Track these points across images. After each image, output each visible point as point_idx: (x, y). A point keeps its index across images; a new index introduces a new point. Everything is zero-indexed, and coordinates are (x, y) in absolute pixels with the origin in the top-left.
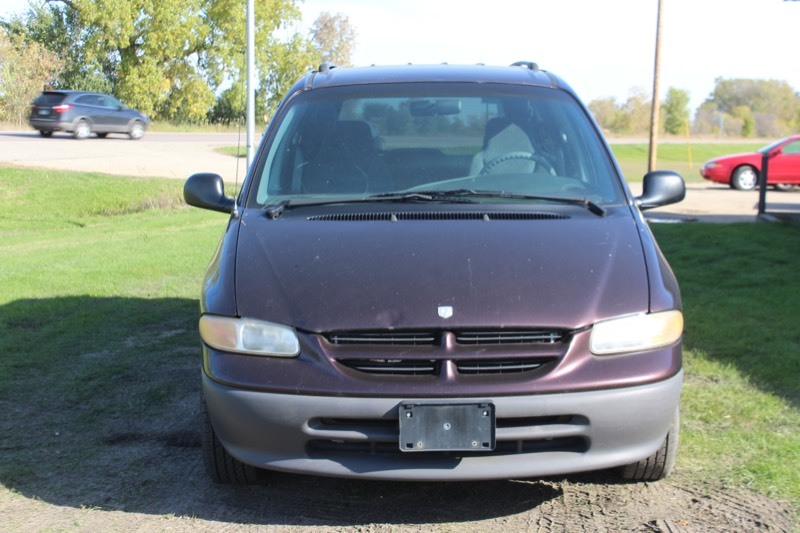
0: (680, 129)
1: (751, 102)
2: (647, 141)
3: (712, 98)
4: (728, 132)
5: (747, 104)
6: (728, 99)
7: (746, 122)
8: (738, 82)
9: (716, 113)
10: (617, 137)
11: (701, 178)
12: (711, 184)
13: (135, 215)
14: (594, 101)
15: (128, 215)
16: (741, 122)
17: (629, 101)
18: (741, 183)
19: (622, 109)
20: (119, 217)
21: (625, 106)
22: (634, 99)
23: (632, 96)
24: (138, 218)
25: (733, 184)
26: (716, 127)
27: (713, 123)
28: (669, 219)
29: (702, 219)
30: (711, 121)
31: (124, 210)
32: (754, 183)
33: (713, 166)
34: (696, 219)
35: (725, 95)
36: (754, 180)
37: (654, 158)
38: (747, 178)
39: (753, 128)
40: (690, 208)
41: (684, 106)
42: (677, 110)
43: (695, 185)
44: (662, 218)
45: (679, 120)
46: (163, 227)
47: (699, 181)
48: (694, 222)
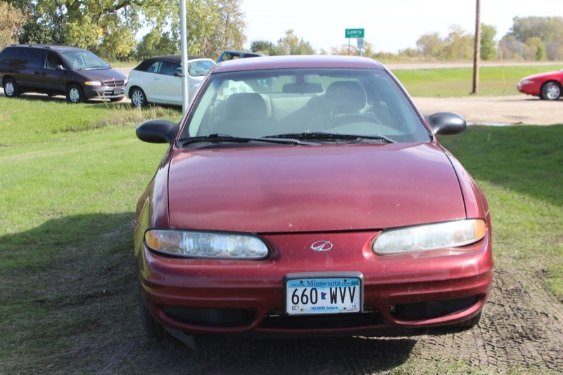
0: (490, 55)
1: (542, 35)
2: (472, 65)
3: (512, 31)
4: (525, 57)
5: (539, 36)
6: (524, 32)
7: (539, 49)
8: (531, 19)
9: (514, 42)
10: (442, 63)
11: (518, 92)
12: (524, 96)
13: (96, 130)
14: (423, 36)
15: (90, 131)
16: (535, 49)
17: (450, 35)
18: (549, 95)
19: (445, 41)
20: (84, 132)
21: (447, 40)
22: (454, 33)
23: (452, 31)
24: (99, 133)
25: (542, 96)
26: (517, 55)
27: (514, 51)
28: (500, 123)
29: (526, 123)
30: (511, 49)
31: (86, 127)
32: (558, 95)
33: (527, 82)
34: (521, 123)
35: (522, 29)
36: (557, 92)
37: (477, 78)
38: (553, 91)
39: (544, 53)
40: (515, 114)
41: (492, 38)
42: (488, 41)
43: (511, 97)
44: (495, 123)
45: (489, 48)
46: (122, 139)
47: (515, 95)
48: (521, 125)
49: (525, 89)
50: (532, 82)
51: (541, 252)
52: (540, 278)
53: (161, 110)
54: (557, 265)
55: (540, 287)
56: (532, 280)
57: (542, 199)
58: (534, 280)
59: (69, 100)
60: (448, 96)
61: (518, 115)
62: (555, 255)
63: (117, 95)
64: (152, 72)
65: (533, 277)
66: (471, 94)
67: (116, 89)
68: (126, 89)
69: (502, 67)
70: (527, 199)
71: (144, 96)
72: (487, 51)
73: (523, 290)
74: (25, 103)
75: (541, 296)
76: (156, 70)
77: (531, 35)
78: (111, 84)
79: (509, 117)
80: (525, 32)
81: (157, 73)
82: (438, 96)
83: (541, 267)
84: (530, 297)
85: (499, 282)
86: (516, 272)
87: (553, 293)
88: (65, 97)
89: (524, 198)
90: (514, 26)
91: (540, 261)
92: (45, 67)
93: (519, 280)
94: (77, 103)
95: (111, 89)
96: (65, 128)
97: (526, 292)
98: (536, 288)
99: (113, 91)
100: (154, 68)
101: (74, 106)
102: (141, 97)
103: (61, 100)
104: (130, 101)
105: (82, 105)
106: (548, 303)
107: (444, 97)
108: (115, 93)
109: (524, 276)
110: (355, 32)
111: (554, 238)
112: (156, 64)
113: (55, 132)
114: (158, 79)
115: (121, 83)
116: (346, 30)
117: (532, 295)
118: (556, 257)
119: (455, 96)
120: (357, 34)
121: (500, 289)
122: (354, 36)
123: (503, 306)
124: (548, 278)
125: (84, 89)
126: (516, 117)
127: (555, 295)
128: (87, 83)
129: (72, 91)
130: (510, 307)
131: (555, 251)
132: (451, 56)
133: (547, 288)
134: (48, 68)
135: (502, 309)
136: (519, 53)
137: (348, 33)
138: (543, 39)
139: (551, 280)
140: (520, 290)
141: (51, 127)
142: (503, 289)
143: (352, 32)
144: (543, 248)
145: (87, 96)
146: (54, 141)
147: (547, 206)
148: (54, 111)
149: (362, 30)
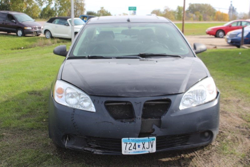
3: (188, 9)
5: (199, 11)
7: (200, 16)
8: (196, 4)
16: (198, 16)
17: (165, 10)
18: (219, 36)
25: (216, 36)
33: (210, 30)
38: (221, 34)
39: (202, 18)
42: (180, 13)
45: (181, 16)
49: (209, 33)
50: (212, 30)
53: (59, 40)
59: (17, 35)
63: (38, 33)
64: (55, 23)
68: (43, 31)
71: (51, 34)
76: (56, 23)
77: (196, 11)
78: (36, 28)
80: (194, 10)
88: (15, 34)
96: (17, 48)
99: (36, 32)
101: (20, 38)
104: (44, 36)
110: (132, 8)
113: (12, 49)
114: (57, 27)
115: (40, 28)
116: (129, 7)
120: (133, 9)
122: (132, 10)
125: (24, 31)
128: (25, 28)
129: (19, 31)
134: (8, 21)
136: (192, 18)
137: (130, 8)
141: (11, 47)
143: (131, 8)
145: (25, 33)
148: (11, 40)
149: (136, 7)
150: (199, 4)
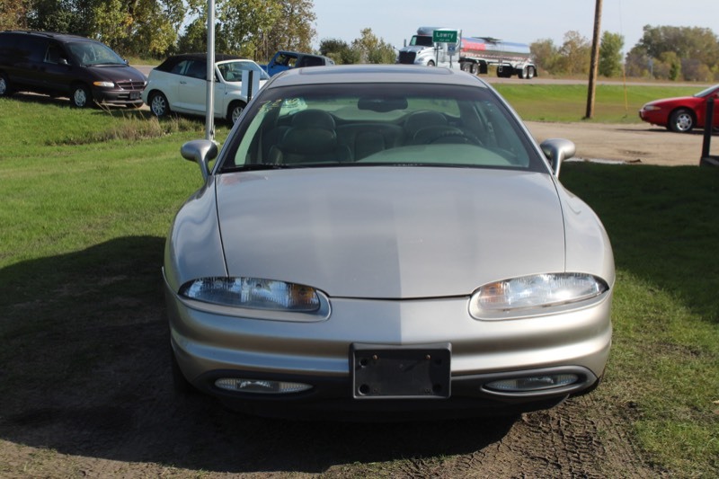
0: (613, 72)
1: (678, 49)
2: (586, 82)
3: (642, 43)
4: (656, 75)
5: (674, 50)
6: (657, 45)
7: (673, 66)
8: (665, 29)
9: (645, 57)
10: (555, 78)
11: (640, 119)
12: (648, 126)
13: (100, 145)
15: (93, 145)
16: (669, 67)
17: (566, 44)
18: (679, 126)
19: (560, 52)
20: (85, 146)
21: (562, 49)
22: (570, 42)
23: (568, 40)
24: (102, 148)
25: (671, 128)
26: (646, 71)
27: (644, 67)
28: (613, 160)
29: (646, 161)
30: (640, 65)
31: (89, 139)
32: (689, 126)
33: (652, 108)
34: (639, 161)
35: (654, 42)
36: (689, 122)
37: (593, 100)
38: (683, 121)
39: (679, 73)
40: (632, 149)
41: (618, 50)
42: (612, 54)
43: (632, 126)
44: (606, 159)
45: (613, 63)
46: (123, 158)
47: (636, 123)
48: (638, 163)
49: (648, 116)
50: (658, 108)
51: (632, 368)
52: (625, 418)
53: (184, 122)
54: (653, 394)
55: (622, 435)
56: (612, 419)
57: (647, 280)
58: (615, 421)
59: (73, 104)
60: (553, 121)
61: (637, 150)
62: (653, 376)
63: (134, 100)
64: (178, 73)
65: (614, 415)
66: (584, 119)
67: (133, 93)
68: (145, 93)
69: (625, 86)
70: (627, 277)
71: (166, 103)
72: (611, 66)
73: (594, 439)
74: (17, 105)
75: (621, 451)
76: (182, 71)
77: (665, 50)
78: (127, 86)
79: (624, 152)
80: (659, 45)
81: (184, 75)
82: (542, 120)
83: (628, 398)
84: (604, 454)
85: (562, 422)
86: (589, 404)
87: (639, 447)
88: (68, 99)
89: (622, 276)
90: (645, 37)
91: (629, 385)
92: (45, 60)
93: (593, 419)
94: (83, 107)
95: (127, 92)
96: (62, 138)
97: (599, 443)
98: (616, 437)
99: (129, 95)
100: (181, 67)
101: (79, 111)
102: (163, 104)
103: (63, 104)
104: (148, 108)
105: (88, 111)
106: (630, 466)
107: (549, 122)
108: (132, 98)
109: (601, 413)
110: (445, 35)
111: (655, 346)
112: (183, 64)
113: (48, 144)
114: (185, 83)
115: (140, 85)
116: (435, 33)
117: (607, 450)
118: (653, 380)
119: (563, 121)
120: (448, 37)
121: (562, 434)
122: (444, 40)
123: (559, 467)
124: (636, 418)
125: (93, 91)
126: (634, 152)
127: (643, 451)
128: (96, 83)
129: (78, 92)
130: (570, 470)
131: (653, 369)
132: (566, 70)
133: (632, 436)
134: (50, 61)
135: (557, 473)
136: (650, 71)
137: (437, 36)
138: (678, 54)
139: (639, 424)
140: (591, 439)
141: (46, 136)
142: (567, 434)
143: (442, 35)
144: (636, 364)
145: (95, 98)
146: (43, 155)
147: (652, 291)
148: (51, 117)
149: (455, 33)
150: (676, 29)
